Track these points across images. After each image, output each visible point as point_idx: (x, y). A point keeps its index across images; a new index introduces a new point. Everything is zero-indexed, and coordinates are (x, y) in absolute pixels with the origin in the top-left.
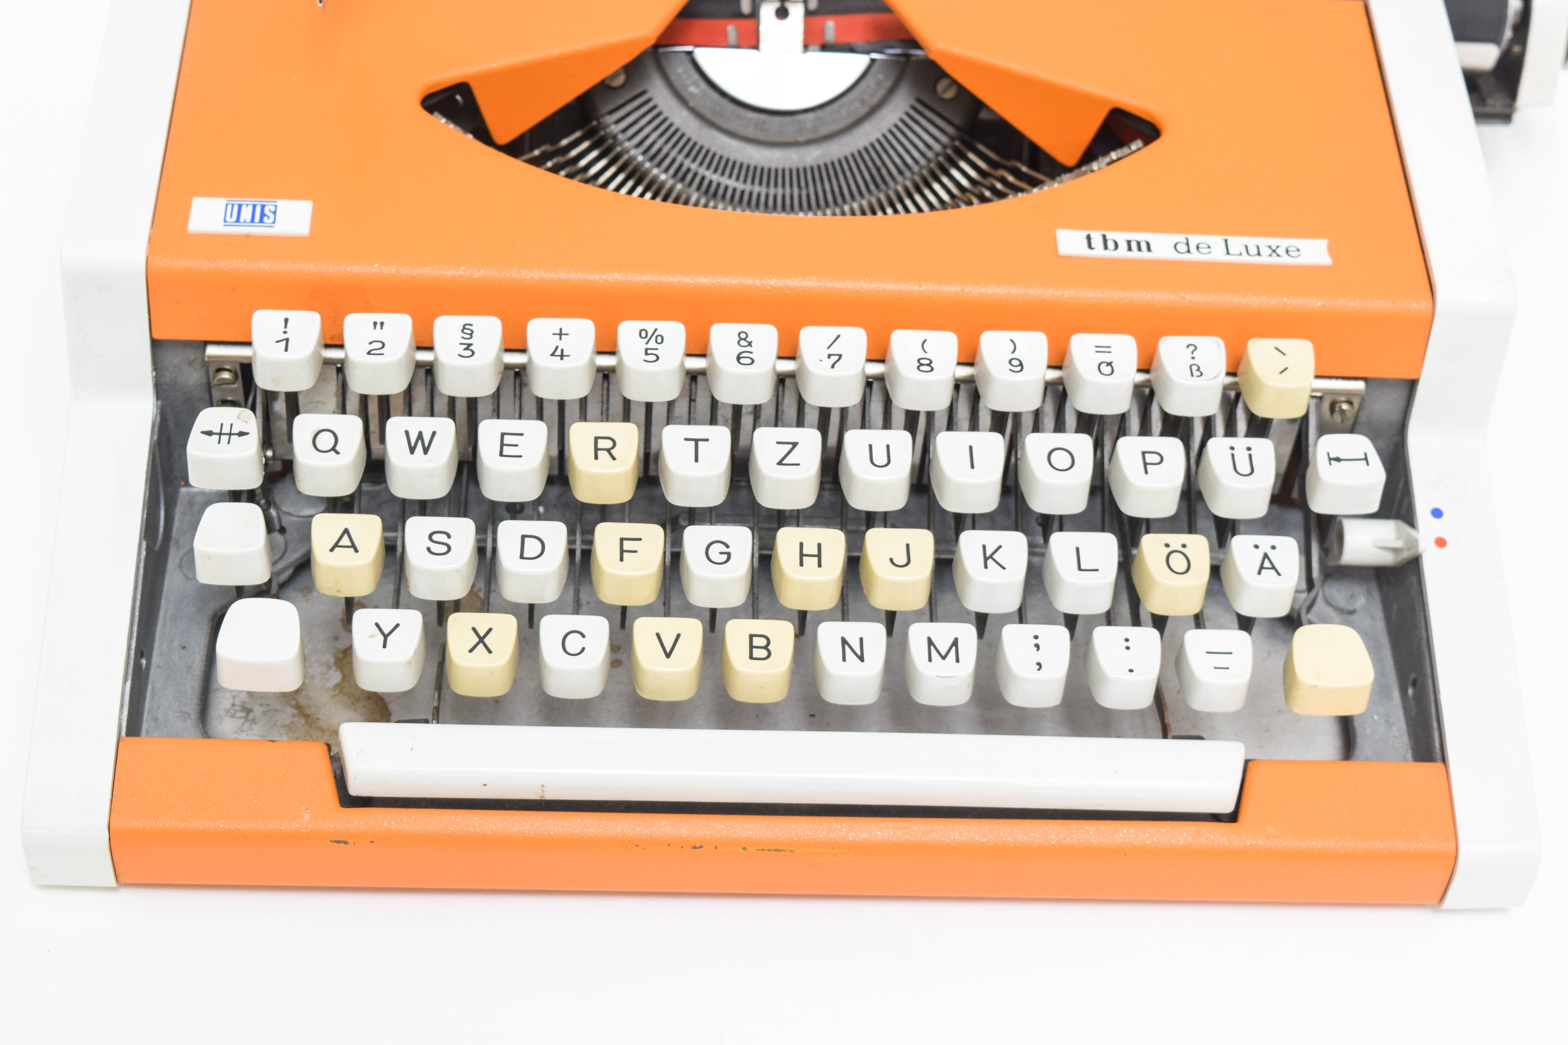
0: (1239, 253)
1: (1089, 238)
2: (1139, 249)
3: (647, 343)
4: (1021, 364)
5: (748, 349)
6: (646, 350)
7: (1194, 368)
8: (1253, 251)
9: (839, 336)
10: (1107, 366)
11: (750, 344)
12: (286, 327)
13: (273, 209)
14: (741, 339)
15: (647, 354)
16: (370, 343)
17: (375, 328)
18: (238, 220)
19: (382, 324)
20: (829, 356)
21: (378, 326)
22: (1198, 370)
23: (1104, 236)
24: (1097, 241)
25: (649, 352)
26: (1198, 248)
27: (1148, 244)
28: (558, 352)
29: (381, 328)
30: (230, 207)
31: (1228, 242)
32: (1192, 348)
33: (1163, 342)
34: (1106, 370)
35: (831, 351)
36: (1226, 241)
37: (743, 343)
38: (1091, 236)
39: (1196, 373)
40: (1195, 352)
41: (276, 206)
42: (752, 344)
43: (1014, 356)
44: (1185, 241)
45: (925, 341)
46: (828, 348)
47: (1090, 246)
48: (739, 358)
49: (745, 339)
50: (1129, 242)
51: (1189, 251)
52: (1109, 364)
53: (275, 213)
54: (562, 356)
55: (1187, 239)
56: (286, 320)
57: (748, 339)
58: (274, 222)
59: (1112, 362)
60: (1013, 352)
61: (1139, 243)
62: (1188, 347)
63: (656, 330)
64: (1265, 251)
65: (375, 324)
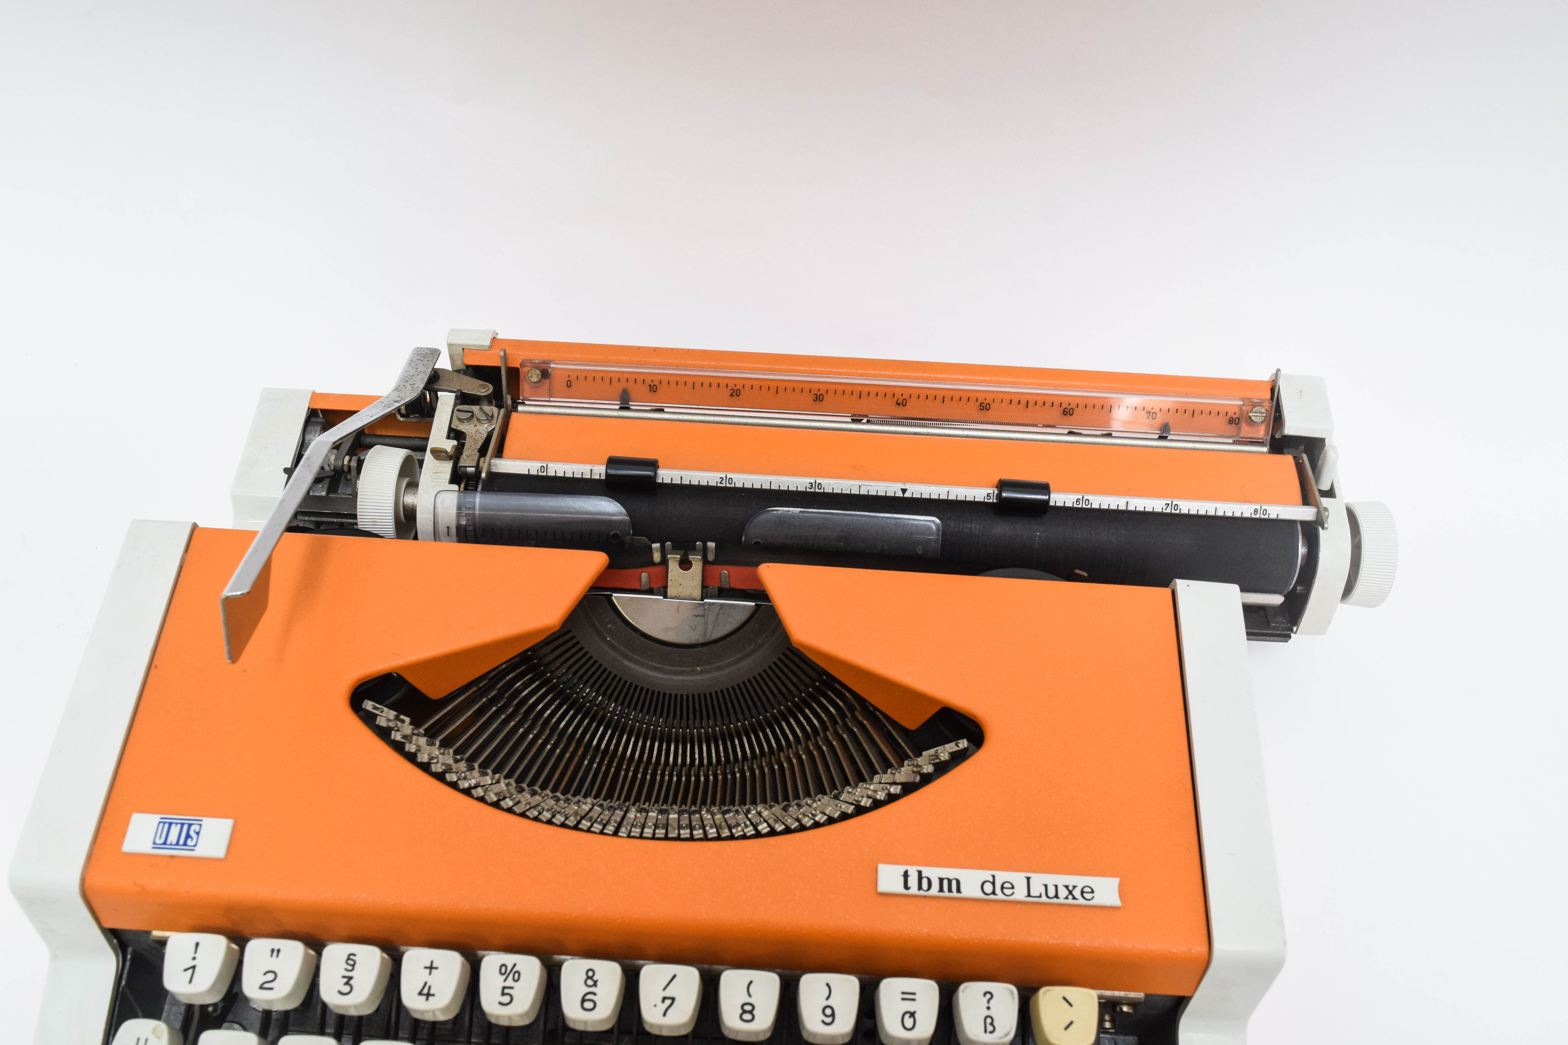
0: (1038, 895)
1: (906, 875)
2: (950, 890)
3: (505, 980)
4: (833, 1015)
5: (593, 989)
6: (504, 988)
7: (989, 1020)
8: (1052, 893)
9: (674, 976)
10: (910, 1017)
11: (595, 984)
12: (195, 952)
13: (197, 830)
14: (588, 978)
15: (503, 994)
16: (265, 974)
17: (272, 956)
18: (165, 843)
19: (279, 951)
20: (664, 999)
21: (275, 953)
22: (992, 1024)
23: (920, 873)
24: (913, 881)
25: (506, 991)
26: (1002, 888)
27: (958, 882)
28: (425, 991)
29: (277, 956)
30: (161, 825)
31: (1031, 880)
32: (988, 996)
33: (963, 991)
34: (909, 1022)
35: (667, 993)
36: (1028, 879)
37: (590, 982)
38: (909, 873)
39: (990, 1028)
40: (991, 1001)
41: (200, 825)
42: (598, 984)
43: (829, 1003)
44: (991, 880)
45: (751, 982)
46: (664, 989)
47: (906, 887)
48: (583, 1000)
49: (591, 978)
50: (941, 880)
51: (994, 893)
52: (912, 1015)
53: (198, 833)
54: (428, 995)
55: (994, 876)
56: (197, 944)
57: (595, 978)
58: (195, 846)
59: (915, 1012)
60: (828, 998)
61: (950, 881)
62: (985, 995)
63: (515, 965)
64: (1063, 892)
65: (273, 950)
